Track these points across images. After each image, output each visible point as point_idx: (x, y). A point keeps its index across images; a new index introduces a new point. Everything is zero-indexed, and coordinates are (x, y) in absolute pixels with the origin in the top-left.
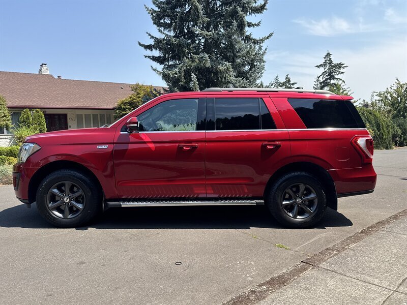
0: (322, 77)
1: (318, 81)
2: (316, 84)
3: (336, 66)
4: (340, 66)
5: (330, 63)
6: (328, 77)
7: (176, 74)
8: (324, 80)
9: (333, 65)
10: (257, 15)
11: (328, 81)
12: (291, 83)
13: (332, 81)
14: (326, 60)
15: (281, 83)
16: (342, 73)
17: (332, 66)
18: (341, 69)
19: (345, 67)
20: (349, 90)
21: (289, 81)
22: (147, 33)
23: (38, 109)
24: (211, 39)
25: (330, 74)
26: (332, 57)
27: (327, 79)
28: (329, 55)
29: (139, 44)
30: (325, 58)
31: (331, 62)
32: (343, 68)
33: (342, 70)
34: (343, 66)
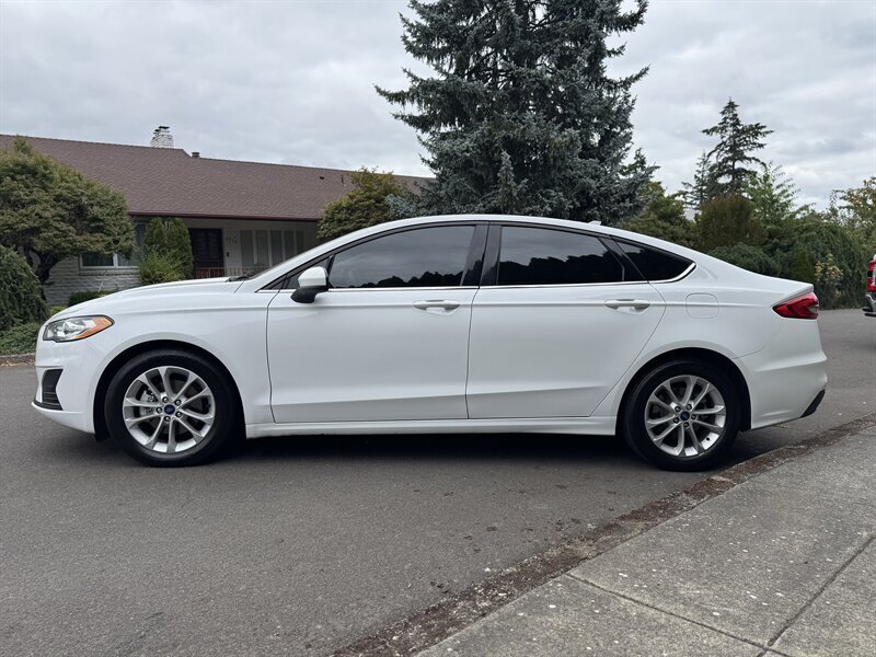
0: (715, 154)
1: (705, 162)
2: (701, 169)
3: (748, 131)
4: (756, 130)
5: (733, 125)
6: (730, 155)
7: (467, 151)
8: (720, 160)
9: (740, 128)
10: (623, 33)
11: (730, 163)
12: (646, 166)
13: (738, 165)
14: (725, 118)
15: (625, 168)
16: (761, 146)
17: (738, 131)
18: (759, 137)
19: (767, 132)
20: (790, 183)
21: (643, 162)
22: (405, 71)
23: (177, 219)
24: (538, 84)
25: (733, 148)
26: (737, 111)
27: (725, 160)
28: (732, 106)
29: (379, 90)
30: (723, 113)
31: (738, 123)
32: (764, 135)
33: (760, 140)
34: (763, 130)
